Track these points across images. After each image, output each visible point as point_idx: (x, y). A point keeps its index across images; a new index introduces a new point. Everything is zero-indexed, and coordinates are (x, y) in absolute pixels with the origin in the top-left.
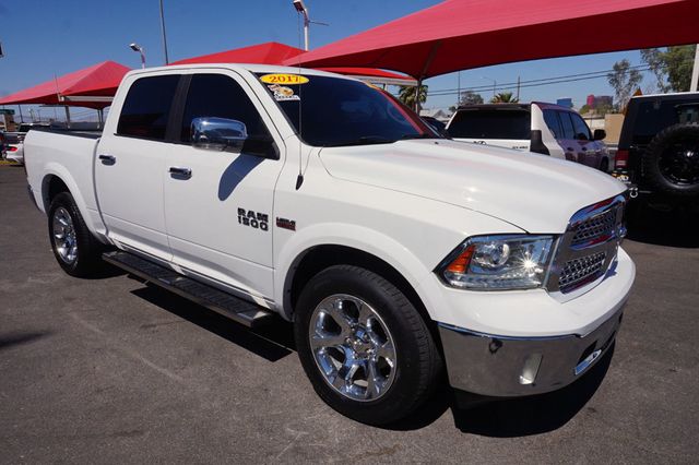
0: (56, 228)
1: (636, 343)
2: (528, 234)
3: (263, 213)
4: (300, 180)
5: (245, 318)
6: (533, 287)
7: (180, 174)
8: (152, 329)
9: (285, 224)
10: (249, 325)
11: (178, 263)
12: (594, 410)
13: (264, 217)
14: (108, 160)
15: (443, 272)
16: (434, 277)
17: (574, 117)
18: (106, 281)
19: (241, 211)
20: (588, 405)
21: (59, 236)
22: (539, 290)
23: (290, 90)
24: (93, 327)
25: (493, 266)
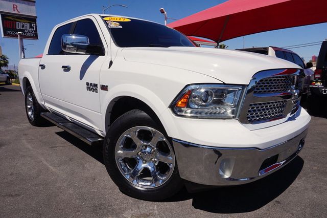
0: (28, 102)
1: (316, 168)
2: (224, 84)
3: (96, 83)
4: (111, 63)
5: (89, 141)
6: (230, 118)
7: (67, 69)
8: (55, 148)
9: (104, 88)
10: (90, 144)
11: (68, 115)
12: (279, 202)
13: (96, 85)
14: (43, 67)
15: (174, 107)
16: (170, 110)
17: (294, 55)
18: (46, 128)
19: (88, 84)
20: (276, 199)
21: (29, 107)
22: (233, 120)
23: (118, 24)
24: (29, 146)
25: (204, 104)
